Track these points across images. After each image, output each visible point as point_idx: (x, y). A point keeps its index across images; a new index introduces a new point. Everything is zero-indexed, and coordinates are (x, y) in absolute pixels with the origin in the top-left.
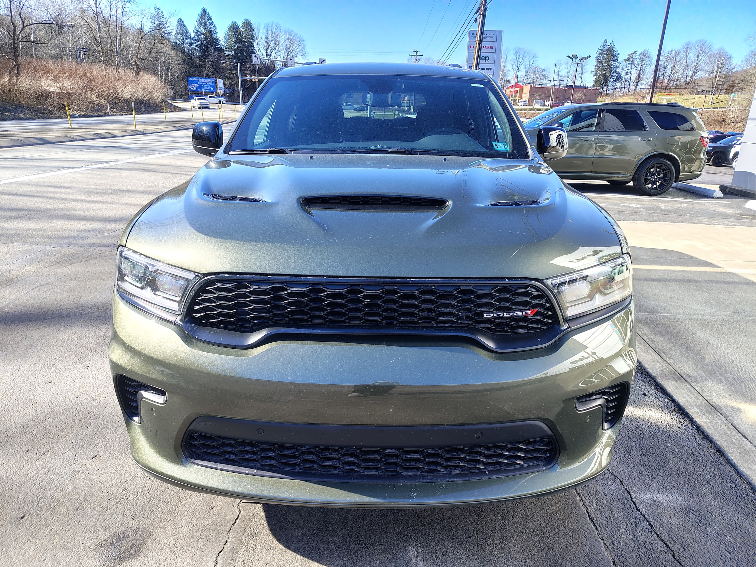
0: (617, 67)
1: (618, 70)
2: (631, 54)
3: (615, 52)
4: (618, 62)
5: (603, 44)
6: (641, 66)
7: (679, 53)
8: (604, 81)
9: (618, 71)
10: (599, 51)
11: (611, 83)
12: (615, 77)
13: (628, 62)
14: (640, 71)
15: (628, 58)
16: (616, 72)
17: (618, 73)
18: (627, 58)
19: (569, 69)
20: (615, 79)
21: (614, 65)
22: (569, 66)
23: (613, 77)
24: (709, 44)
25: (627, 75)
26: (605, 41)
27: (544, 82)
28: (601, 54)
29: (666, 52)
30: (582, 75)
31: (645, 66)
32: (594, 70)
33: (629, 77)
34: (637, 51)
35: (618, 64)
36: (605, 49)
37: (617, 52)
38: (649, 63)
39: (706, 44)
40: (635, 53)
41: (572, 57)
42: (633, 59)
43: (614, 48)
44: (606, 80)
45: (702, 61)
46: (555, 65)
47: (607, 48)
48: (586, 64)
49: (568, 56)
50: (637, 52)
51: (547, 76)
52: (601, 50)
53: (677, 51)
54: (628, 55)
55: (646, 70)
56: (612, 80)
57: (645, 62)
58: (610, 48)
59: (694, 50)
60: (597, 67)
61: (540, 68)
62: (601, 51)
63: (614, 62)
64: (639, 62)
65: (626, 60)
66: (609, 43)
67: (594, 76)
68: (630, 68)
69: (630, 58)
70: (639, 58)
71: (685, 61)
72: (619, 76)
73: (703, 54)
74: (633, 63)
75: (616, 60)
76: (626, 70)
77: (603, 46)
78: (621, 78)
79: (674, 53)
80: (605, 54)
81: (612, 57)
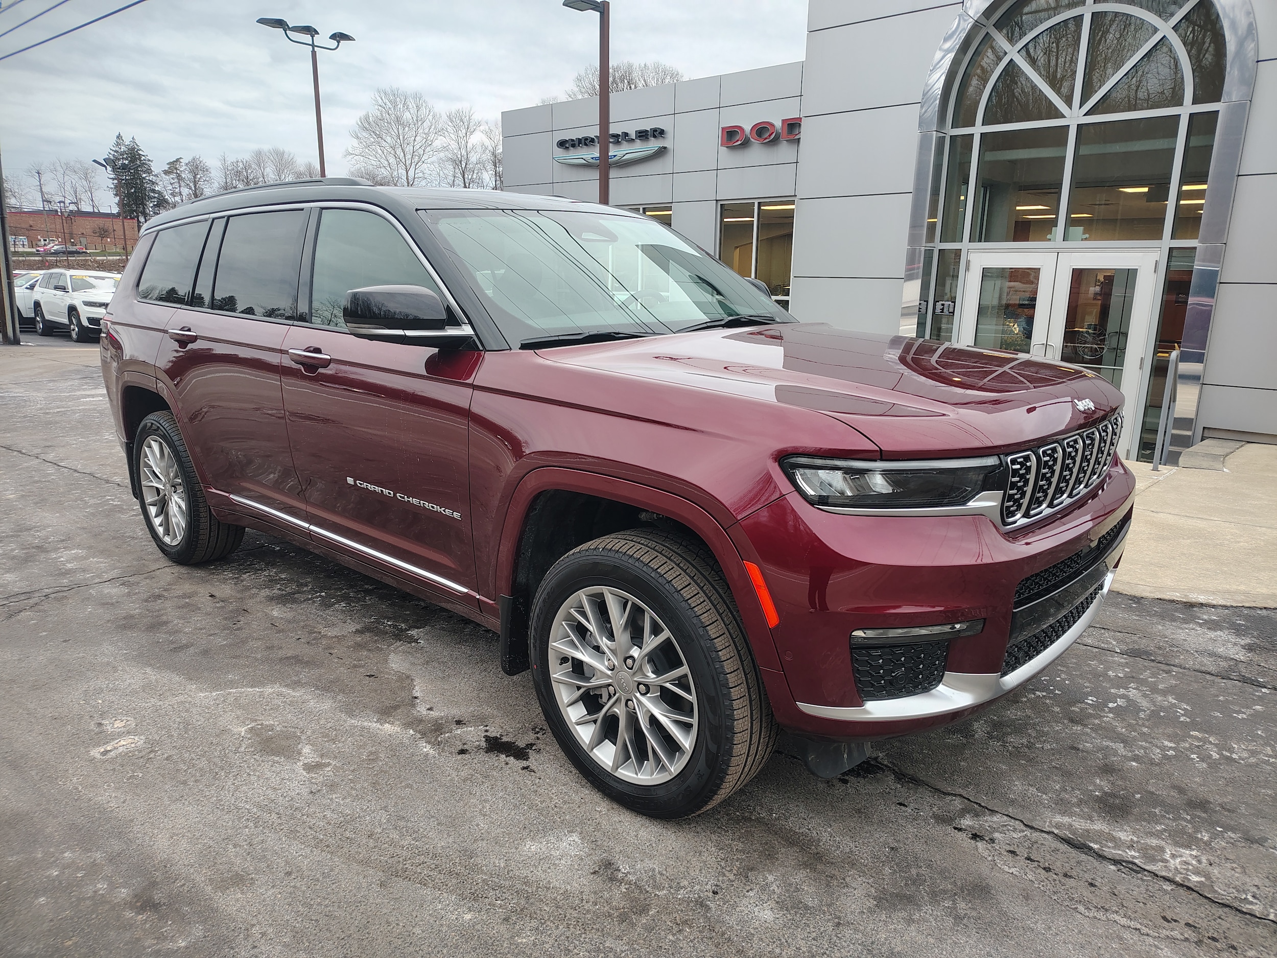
0: (153, 183)
2: (173, 163)
3: (143, 158)
4: (153, 173)
5: (117, 142)
6: (195, 183)
7: (250, 166)
8: (137, 205)
9: (157, 189)
10: (113, 153)
11: (151, 209)
13: (172, 176)
14: (195, 191)
15: (169, 168)
16: (154, 191)
17: (159, 193)
19: (62, 181)
20: (156, 203)
21: (147, 178)
22: (60, 177)
23: (152, 199)
24: (289, 156)
25: (174, 196)
26: (119, 137)
27: (13, 201)
29: (229, 163)
30: (91, 192)
31: (202, 183)
32: (113, 186)
33: (180, 201)
34: (181, 158)
35: (155, 178)
36: (122, 150)
37: (147, 158)
38: (207, 179)
39: (286, 156)
40: (178, 160)
41: (105, 164)
42: (178, 171)
43: (138, 150)
44: (140, 204)
47: (126, 149)
48: (93, 174)
49: (95, 161)
50: (181, 160)
51: (17, 191)
52: (117, 152)
53: (245, 163)
54: (167, 164)
55: (205, 189)
56: (151, 205)
57: (199, 176)
58: (133, 149)
59: (270, 163)
60: (116, 181)
62: (116, 154)
63: (146, 175)
64: (190, 176)
65: (166, 172)
66: (127, 140)
67: (116, 195)
68: (177, 185)
69: (173, 168)
70: (188, 169)
71: (261, 179)
72: (162, 198)
73: (286, 171)
74: (179, 177)
75: (149, 171)
76: (171, 188)
77: (118, 144)
78: (166, 201)
79: (241, 166)
80: (126, 159)
81: (141, 165)
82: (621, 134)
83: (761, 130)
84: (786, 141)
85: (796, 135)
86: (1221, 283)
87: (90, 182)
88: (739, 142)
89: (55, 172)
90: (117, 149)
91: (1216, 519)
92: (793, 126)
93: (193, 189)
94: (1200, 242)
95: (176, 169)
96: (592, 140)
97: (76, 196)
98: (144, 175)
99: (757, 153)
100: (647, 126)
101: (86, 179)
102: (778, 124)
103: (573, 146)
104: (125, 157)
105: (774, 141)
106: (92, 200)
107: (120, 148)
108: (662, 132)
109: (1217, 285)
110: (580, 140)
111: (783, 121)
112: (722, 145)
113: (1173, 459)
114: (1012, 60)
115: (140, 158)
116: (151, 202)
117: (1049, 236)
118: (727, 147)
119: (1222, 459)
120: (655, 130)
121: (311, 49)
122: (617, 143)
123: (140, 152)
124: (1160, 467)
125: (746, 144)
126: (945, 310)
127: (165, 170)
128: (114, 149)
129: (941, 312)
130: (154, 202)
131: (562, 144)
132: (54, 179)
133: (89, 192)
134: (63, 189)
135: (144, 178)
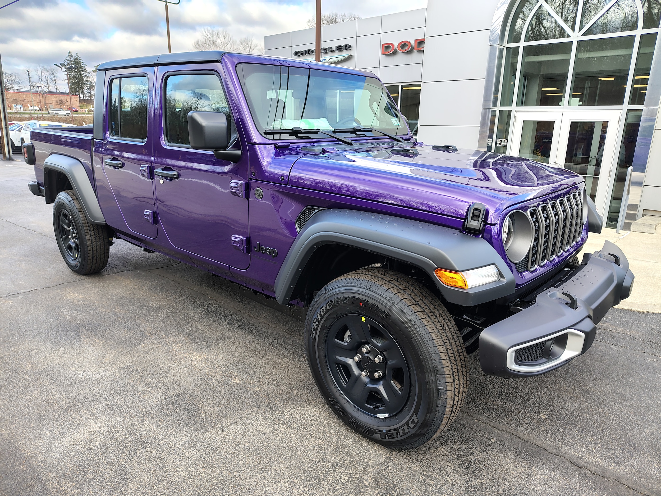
0: (87, 77)
1: (89, 79)
4: (87, 72)
10: (66, 61)
11: (86, 90)
12: (89, 86)
16: (87, 81)
17: (90, 82)
18: (94, 69)
19: (40, 76)
20: (89, 87)
21: (84, 74)
22: (40, 74)
23: (86, 85)
26: (70, 53)
27: (15, 86)
28: (68, 64)
30: (55, 81)
32: (67, 78)
35: (88, 74)
36: (71, 59)
37: (84, 63)
41: (61, 66)
43: (79, 59)
44: (81, 88)
46: (28, 71)
47: (73, 59)
48: (56, 72)
49: (55, 65)
51: (18, 81)
52: (68, 60)
54: (95, 67)
58: (77, 59)
60: (68, 76)
62: (68, 61)
66: (74, 54)
67: (68, 83)
72: (92, 85)
75: (85, 71)
77: (69, 56)
80: (73, 64)
81: (81, 67)
82: (328, 48)
83: (403, 45)
84: (417, 51)
85: (422, 48)
86: (656, 129)
87: (55, 76)
88: (392, 52)
89: (37, 71)
90: (69, 59)
91: (653, 261)
92: (420, 43)
94: (645, 106)
96: (312, 51)
97: (48, 84)
98: (82, 73)
99: (400, 58)
100: (342, 43)
101: (53, 74)
102: (413, 43)
103: (302, 54)
104: (73, 63)
105: (410, 52)
106: (56, 86)
107: (70, 58)
108: (350, 47)
109: (654, 130)
110: (306, 52)
111: (416, 40)
112: (382, 54)
113: (627, 227)
114: (541, 5)
115: (80, 64)
116: (86, 87)
117: (560, 104)
118: (385, 55)
119: (655, 227)
120: (346, 46)
121: (165, 4)
122: (326, 53)
124: (621, 231)
125: (395, 53)
126: (502, 144)
128: (67, 59)
129: (500, 145)
131: (296, 53)
132: (37, 75)
133: (54, 81)
134: (41, 80)
135: (82, 74)
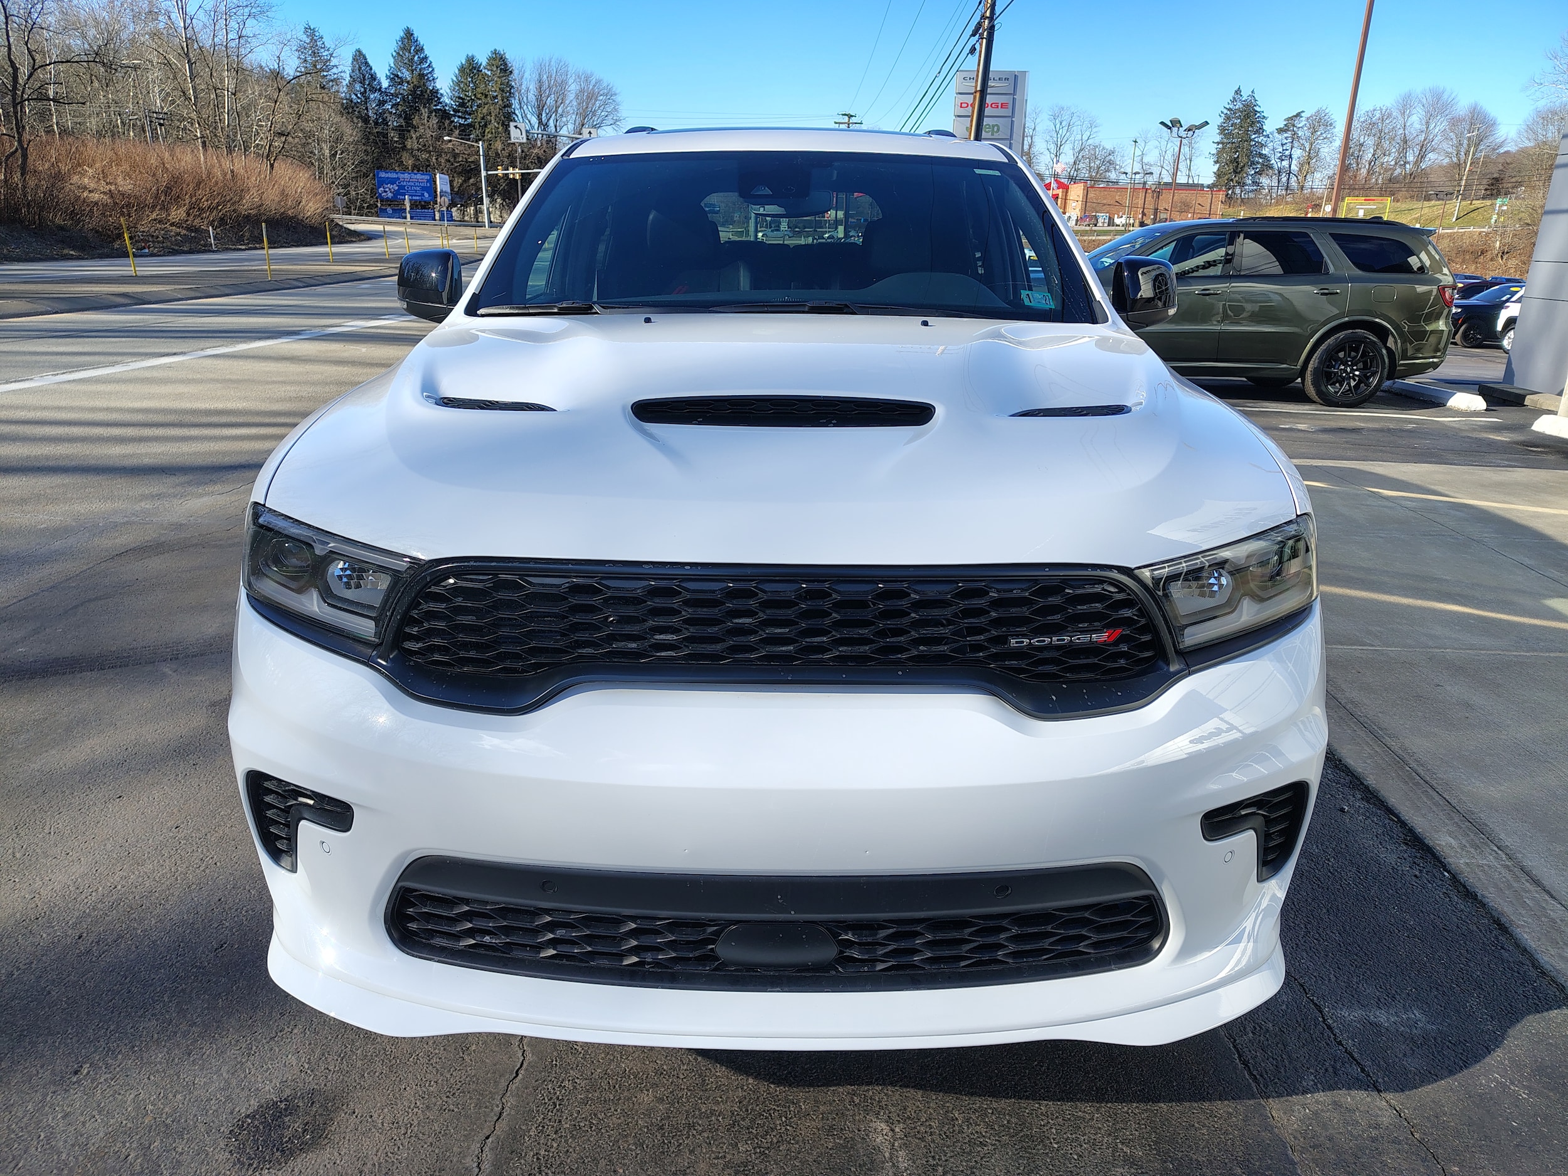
0: (1262, 145)
1: (1265, 151)
2: (1291, 118)
4: (1264, 133)
5: (1234, 98)
6: (1312, 142)
7: (1390, 115)
8: (1237, 174)
10: (1225, 111)
11: (1250, 177)
12: (1259, 166)
14: (1309, 152)
15: (1285, 125)
16: (1261, 155)
17: (1264, 157)
18: (1282, 126)
19: (1164, 150)
20: (1258, 170)
21: (1256, 140)
22: (1164, 143)
23: (1254, 164)
24: (1450, 95)
25: (1282, 160)
26: (1238, 92)
27: (1113, 176)
28: (1228, 118)
29: (1362, 112)
30: (1191, 161)
31: (1320, 142)
32: (1214, 152)
33: (1288, 166)
34: (1303, 112)
35: (1265, 139)
36: (1237, 107)
37: (1263, 114)
38: (1329, 136)
39: (1445, 96)
40: (1298, 115)
42: (1295, 129)
43: (1255, 106)
44: (1240, 172)
45: (1437, 130)
46: (1136, 142)
47: (1241, 106)
48: (1198, 139)
49: (1162, 123)
50: (1303, 114)
51: (1118, 163)
52: (1229, 109)
53: (1384, 110)
54: (1285, 120)
55: (1321, 150)
56: (1253, 172)
57: (1319, 133)
58: (1250, 105)
59: (1419, 108)
60: (1220, 146)
61: (1104, 149)
62: (1229, 113)
63: (1256, 135)
64: (1308, 134)
65: (1281, 131)
66: (1245, 95)
67: (1216, 162)
68: (1288, 146)
69: (1289, 126)
70: (1308, 125)
71: (1401, 131)
72: (1267, 164)
73: (1438, 118)
74: (1295, 137)
75: (1260, 131)
76: (1281, 150)
77: (1234, 101)
78: (1271, 167)
79: (1378, 116)
80: (1237, 118)
81: (1252, 124)
89: (1159, 140)
90: (1232, 106)
93: (1307, 150)
95: (1294, 126)
98: (1253, 136)
104: (1238, 115)
107: (1236, 105)
115: (1255, 115)
116: (1253, 169)
123: (1257, 108)
127: (1280, 128)
128: (1228, 106)
130: (1257, 168)
132: (1157, 147)
133: (1188, 161)
134: (1162, 158)
135: (1253, 140)
